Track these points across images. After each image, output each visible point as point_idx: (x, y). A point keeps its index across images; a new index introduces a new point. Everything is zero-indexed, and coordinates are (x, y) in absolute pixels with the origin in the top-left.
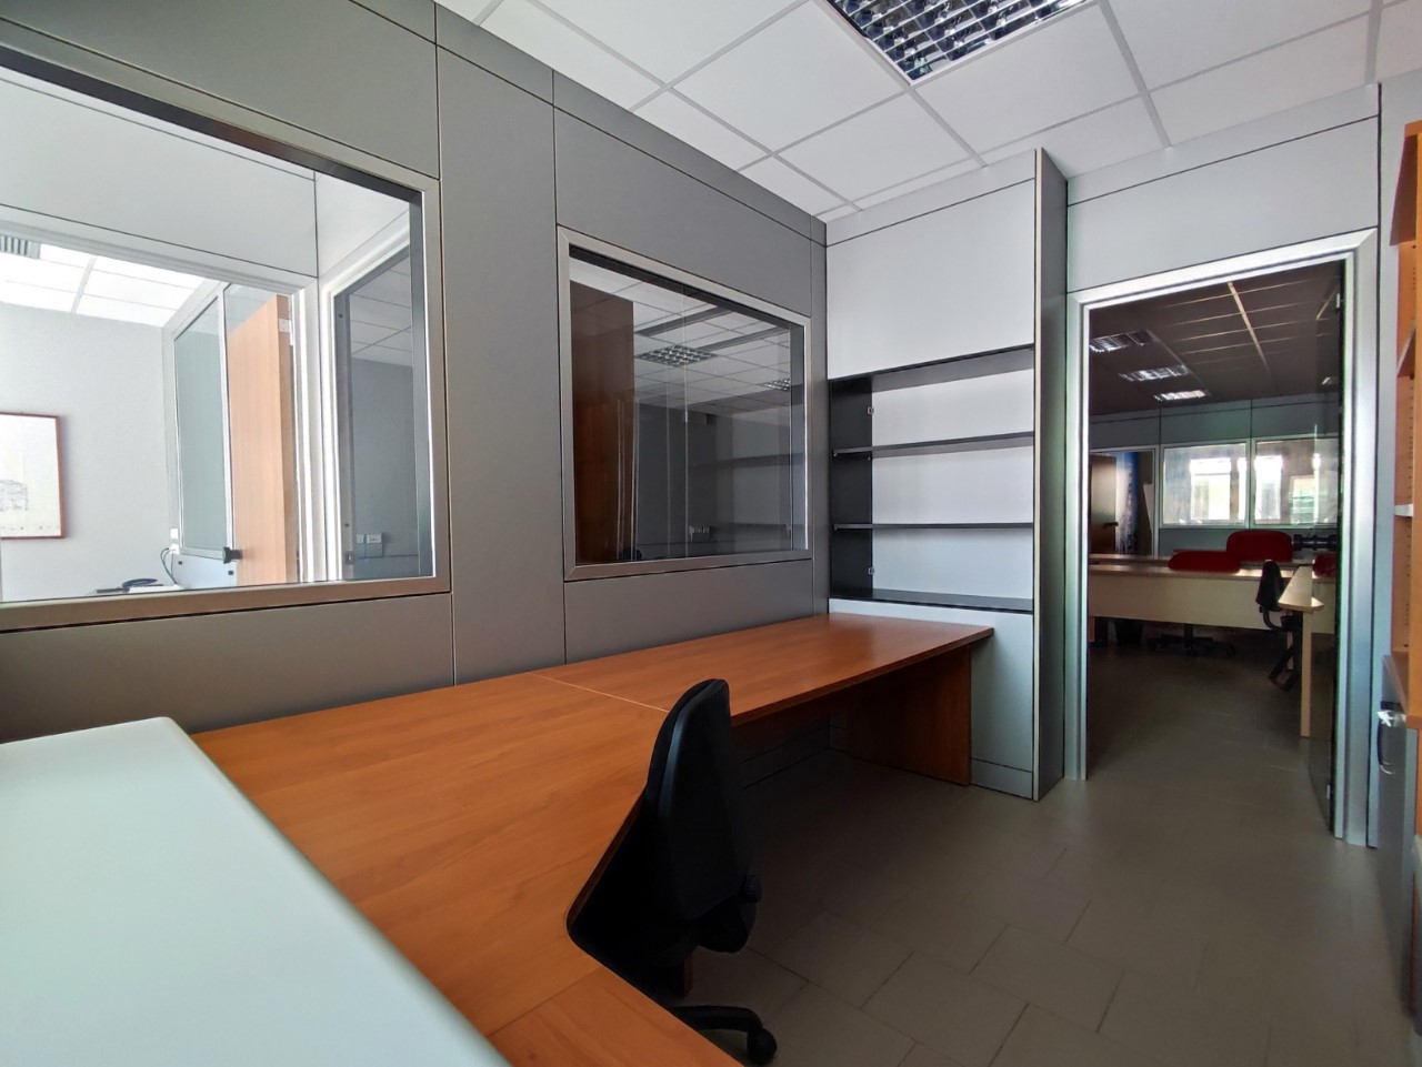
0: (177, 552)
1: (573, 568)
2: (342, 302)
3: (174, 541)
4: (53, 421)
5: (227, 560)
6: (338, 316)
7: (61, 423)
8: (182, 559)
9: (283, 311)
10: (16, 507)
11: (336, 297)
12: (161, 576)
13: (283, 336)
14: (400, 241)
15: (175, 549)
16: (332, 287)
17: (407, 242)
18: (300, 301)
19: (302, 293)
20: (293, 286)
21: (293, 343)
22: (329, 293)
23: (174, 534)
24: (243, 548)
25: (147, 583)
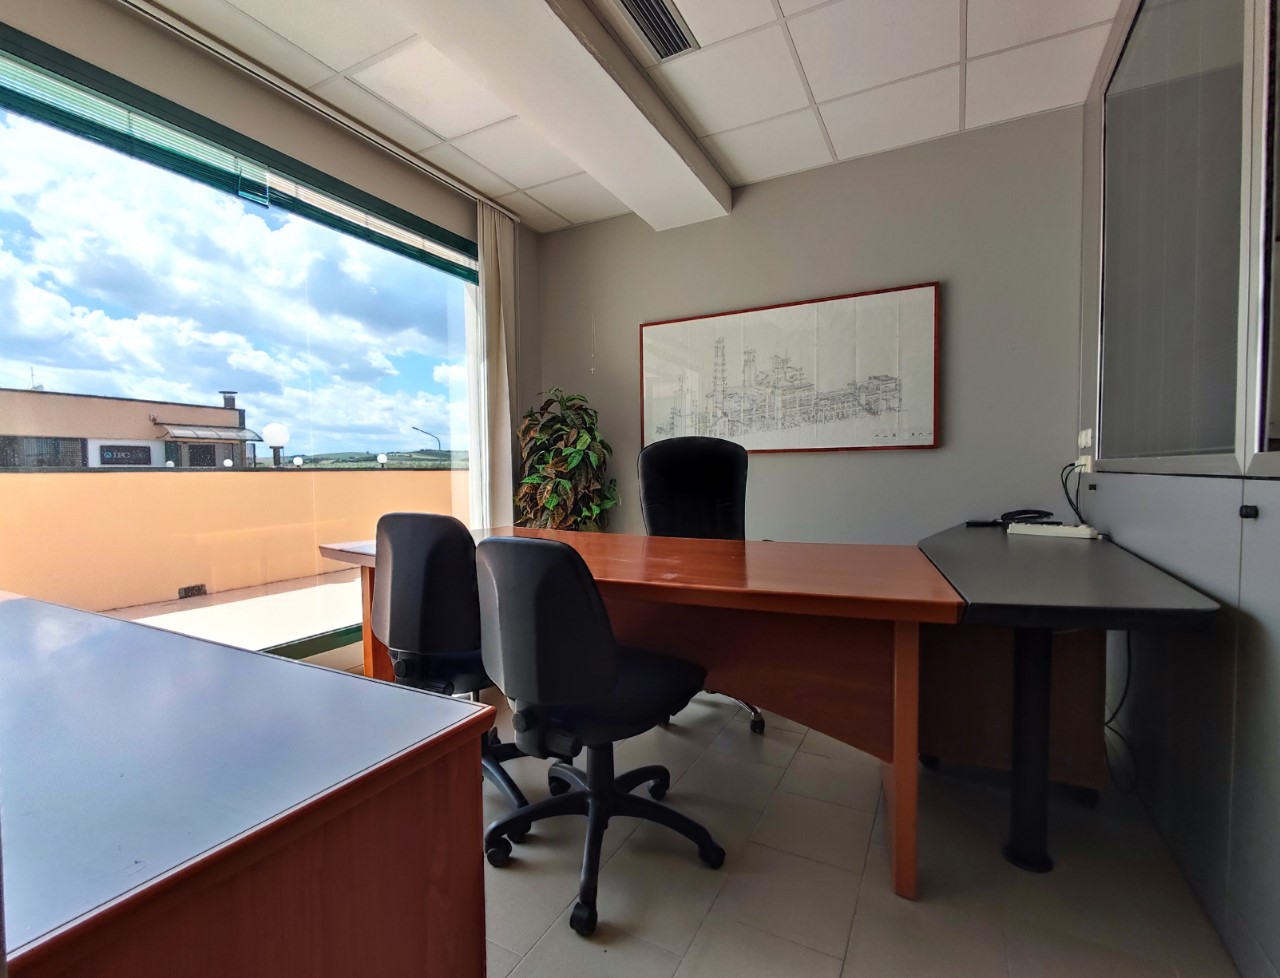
0: (1088, 469)
3: (1085, 450)
4: (933, 290)
7: (941, 290)
8: (1095, 479)
10: (890, 409)
12: (1060, 507)
15: (1085, 464)
23: (1085, 438)
25: (1038, 516)
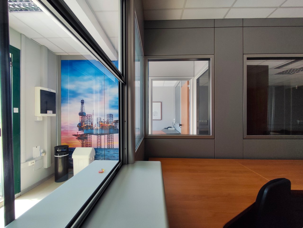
0: (174, 123)
1: (246, 136)
2: (198, 80)
3: (174, 121)
4: (160, 103)
5: (180, 126)
6: (197, 82)
7: (161, 103)
8: (175, 124)
9: (188, 84)
10: (156, 115)
11: (197, 79)
12: (172, 127)
13: (188, 88)
14: (207, 68)
15: (174, 122)
16: (196, 78)
17: (208, 68)
18: (191, 81)
19: (191, 79)
20: (189, 79)
21: (190, 89)
22: (196, 79)
23: (174, 120)
24: (182, 124)
25: (170, 127)
